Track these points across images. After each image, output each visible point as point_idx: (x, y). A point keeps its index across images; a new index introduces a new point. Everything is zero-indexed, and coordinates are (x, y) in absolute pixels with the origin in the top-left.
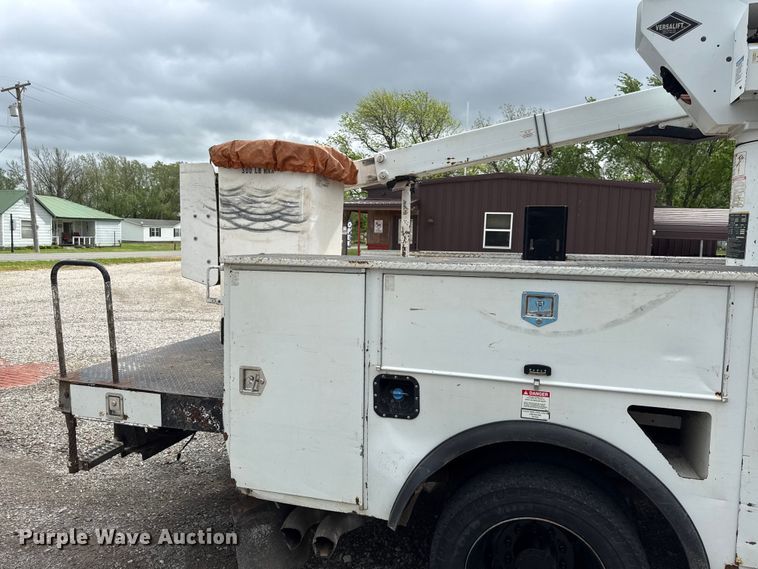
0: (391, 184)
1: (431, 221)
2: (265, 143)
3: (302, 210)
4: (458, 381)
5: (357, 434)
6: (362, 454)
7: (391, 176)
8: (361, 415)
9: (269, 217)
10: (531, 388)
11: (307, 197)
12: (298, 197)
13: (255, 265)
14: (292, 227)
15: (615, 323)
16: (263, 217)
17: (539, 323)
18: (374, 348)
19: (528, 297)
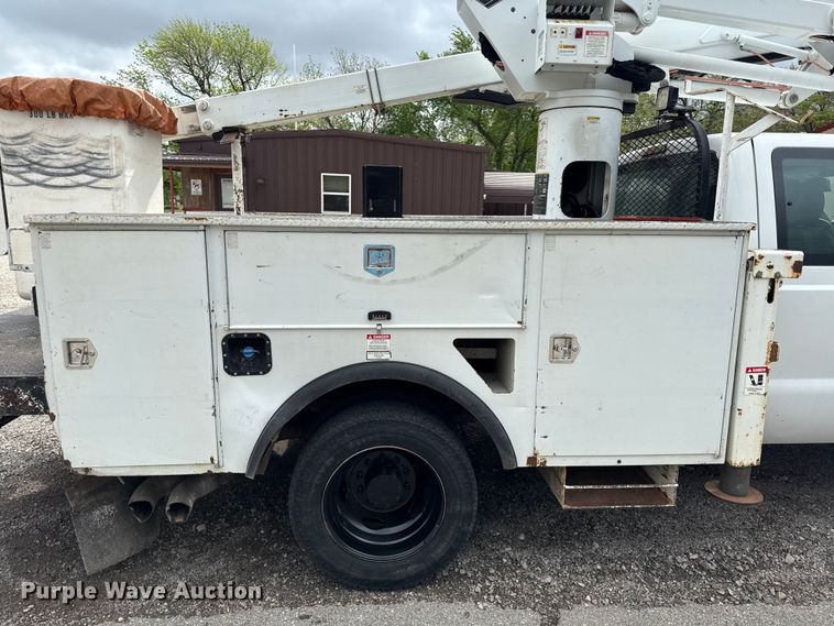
0: (217, 136)
1: (260, 181)
2: (59, 82)
3: (114, 163)
4: (309, 333)
5: (206, 395)
6: (214, 414)
7: (218, 127)
8: (210, 376)
9: (70, 171)
10: (375, 333)
11: (119, 148)
12: (107, 147)
13: (71, 224)
14: (102, 183)
15: (442, 269)
16: (64, 171)
17: (379, 273)
18: (220, 308)
19: (369, 249)
